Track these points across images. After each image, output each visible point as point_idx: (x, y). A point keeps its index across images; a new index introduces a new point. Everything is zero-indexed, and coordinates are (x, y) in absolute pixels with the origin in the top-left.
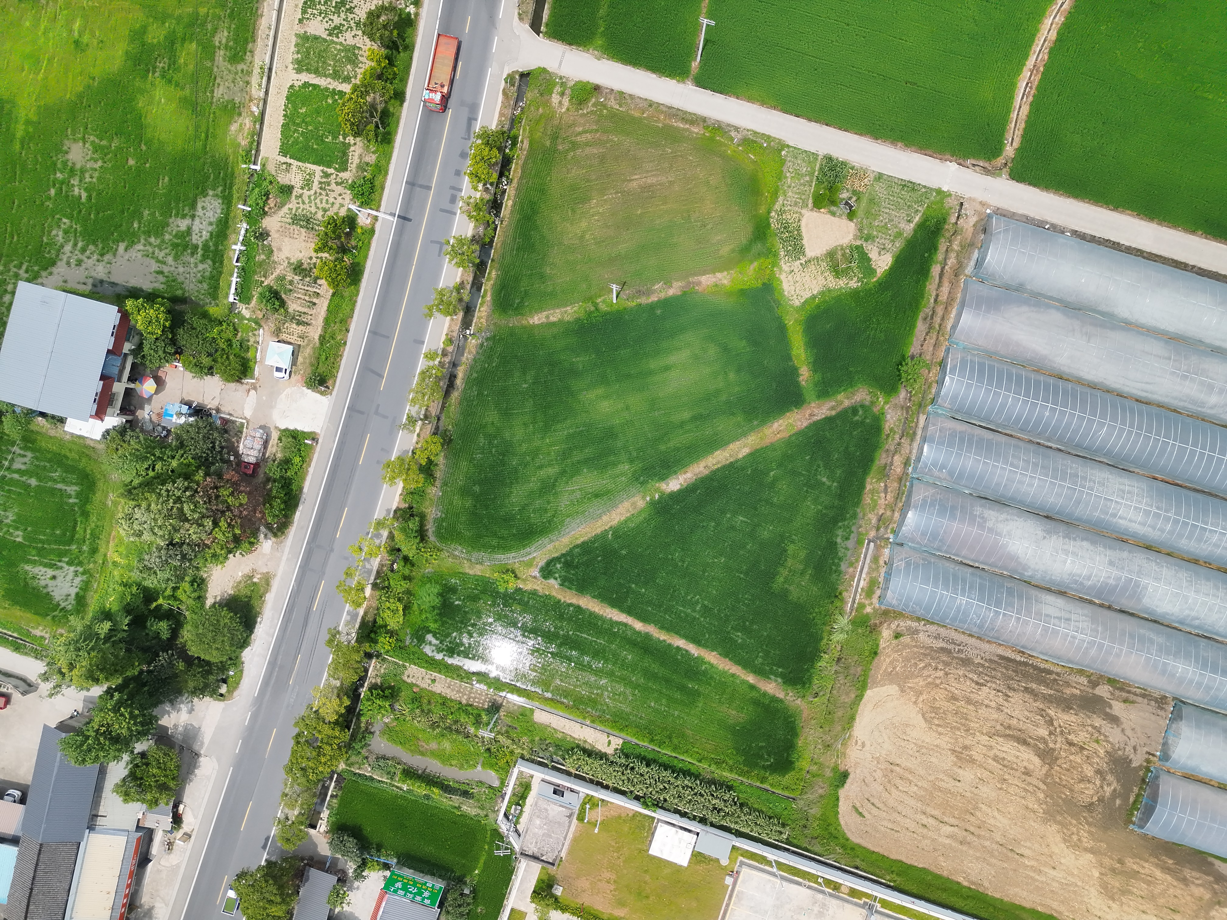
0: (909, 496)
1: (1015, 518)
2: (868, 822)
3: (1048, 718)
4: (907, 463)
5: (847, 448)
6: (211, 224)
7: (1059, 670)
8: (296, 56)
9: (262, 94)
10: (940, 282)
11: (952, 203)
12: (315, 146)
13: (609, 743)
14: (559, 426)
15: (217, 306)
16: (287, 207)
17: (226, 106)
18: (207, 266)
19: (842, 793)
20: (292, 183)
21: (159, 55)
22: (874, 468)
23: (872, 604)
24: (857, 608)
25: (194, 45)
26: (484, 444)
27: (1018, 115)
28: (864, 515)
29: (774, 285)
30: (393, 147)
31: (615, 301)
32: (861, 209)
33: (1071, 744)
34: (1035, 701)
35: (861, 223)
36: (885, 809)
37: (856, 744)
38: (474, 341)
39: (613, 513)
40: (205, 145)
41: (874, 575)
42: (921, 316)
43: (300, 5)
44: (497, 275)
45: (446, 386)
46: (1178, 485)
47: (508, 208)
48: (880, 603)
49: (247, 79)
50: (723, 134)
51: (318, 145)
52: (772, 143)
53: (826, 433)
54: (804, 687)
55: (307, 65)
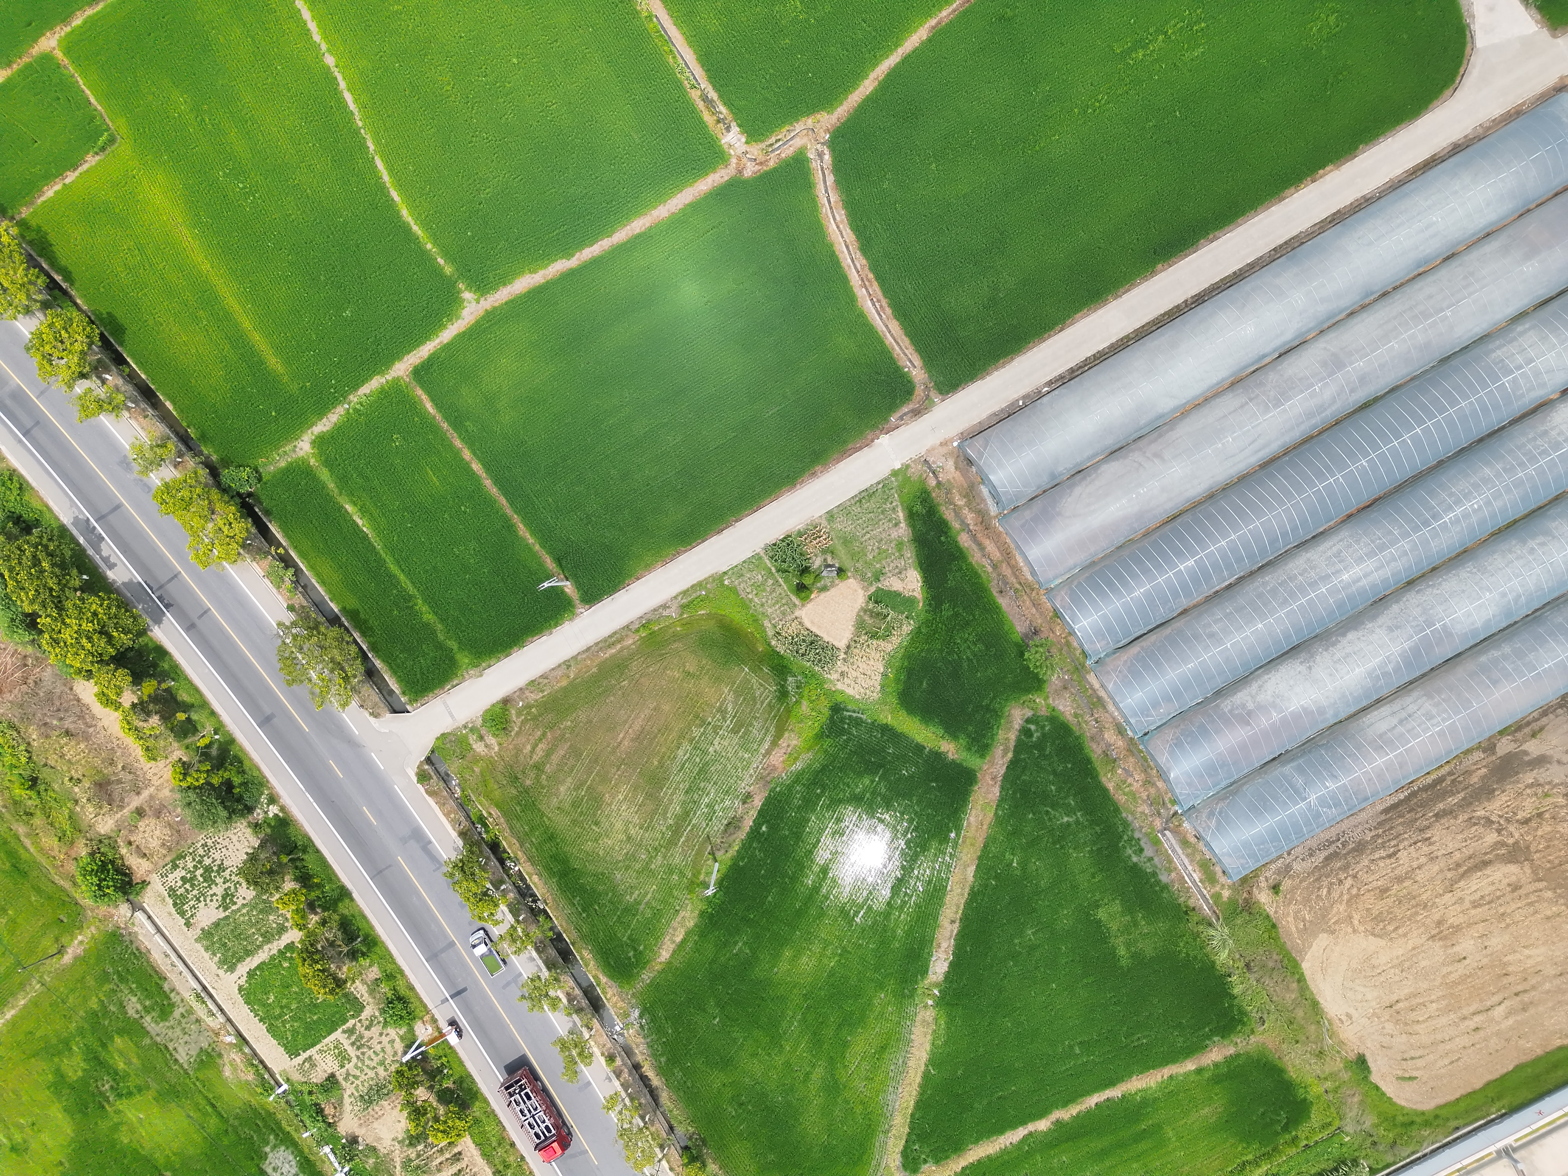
0: (1153, 758)
1: (1266, 677)
2: (1424, 1079)
3: (1482, 822)
4: (1120, 731)
5: (1054, 772)
7: (1447, 769)
8: (216, 959)
9: (221, 1019)
10: (980, 545)
11: (916, 471)
12: (315, 1018)
14: (784, 1024)
16: (346, 1096)
17: (202, 1060)
19: (1375, 1078)
20: (329, 1071)
21: (97, 1081)
22: (1098, 764)
23: (1223, 885)
24: (1215, 903)
25: (118, 1040)
26: (736, 1110)
27: (892, 335)
28: (1133, 813)
29: (840, 699)
30: (383, 942)
31: (717, 864)
32: (844, 558)
33: (1526, 821)
34: (1455, 818)
35: (857, 570)
36: (1427, 1051)
37: (1342, 1022)
38: (631, 1031)
39: (914, 1050)
40: (220, 1115)
41: (1198, 858)
42: (995, 593)
43: (173, 911)
44: (591, 952)
45: (648, 1096)
46: (1375, 501)
47: (537, 884)
48: (1230, 877)
49: (193, 1018)
50: (658, 621)
51: (316, 1014)
52: (708, 586)
53: (1024, 777)
54: (1244, 1024)
55: (233, 956)
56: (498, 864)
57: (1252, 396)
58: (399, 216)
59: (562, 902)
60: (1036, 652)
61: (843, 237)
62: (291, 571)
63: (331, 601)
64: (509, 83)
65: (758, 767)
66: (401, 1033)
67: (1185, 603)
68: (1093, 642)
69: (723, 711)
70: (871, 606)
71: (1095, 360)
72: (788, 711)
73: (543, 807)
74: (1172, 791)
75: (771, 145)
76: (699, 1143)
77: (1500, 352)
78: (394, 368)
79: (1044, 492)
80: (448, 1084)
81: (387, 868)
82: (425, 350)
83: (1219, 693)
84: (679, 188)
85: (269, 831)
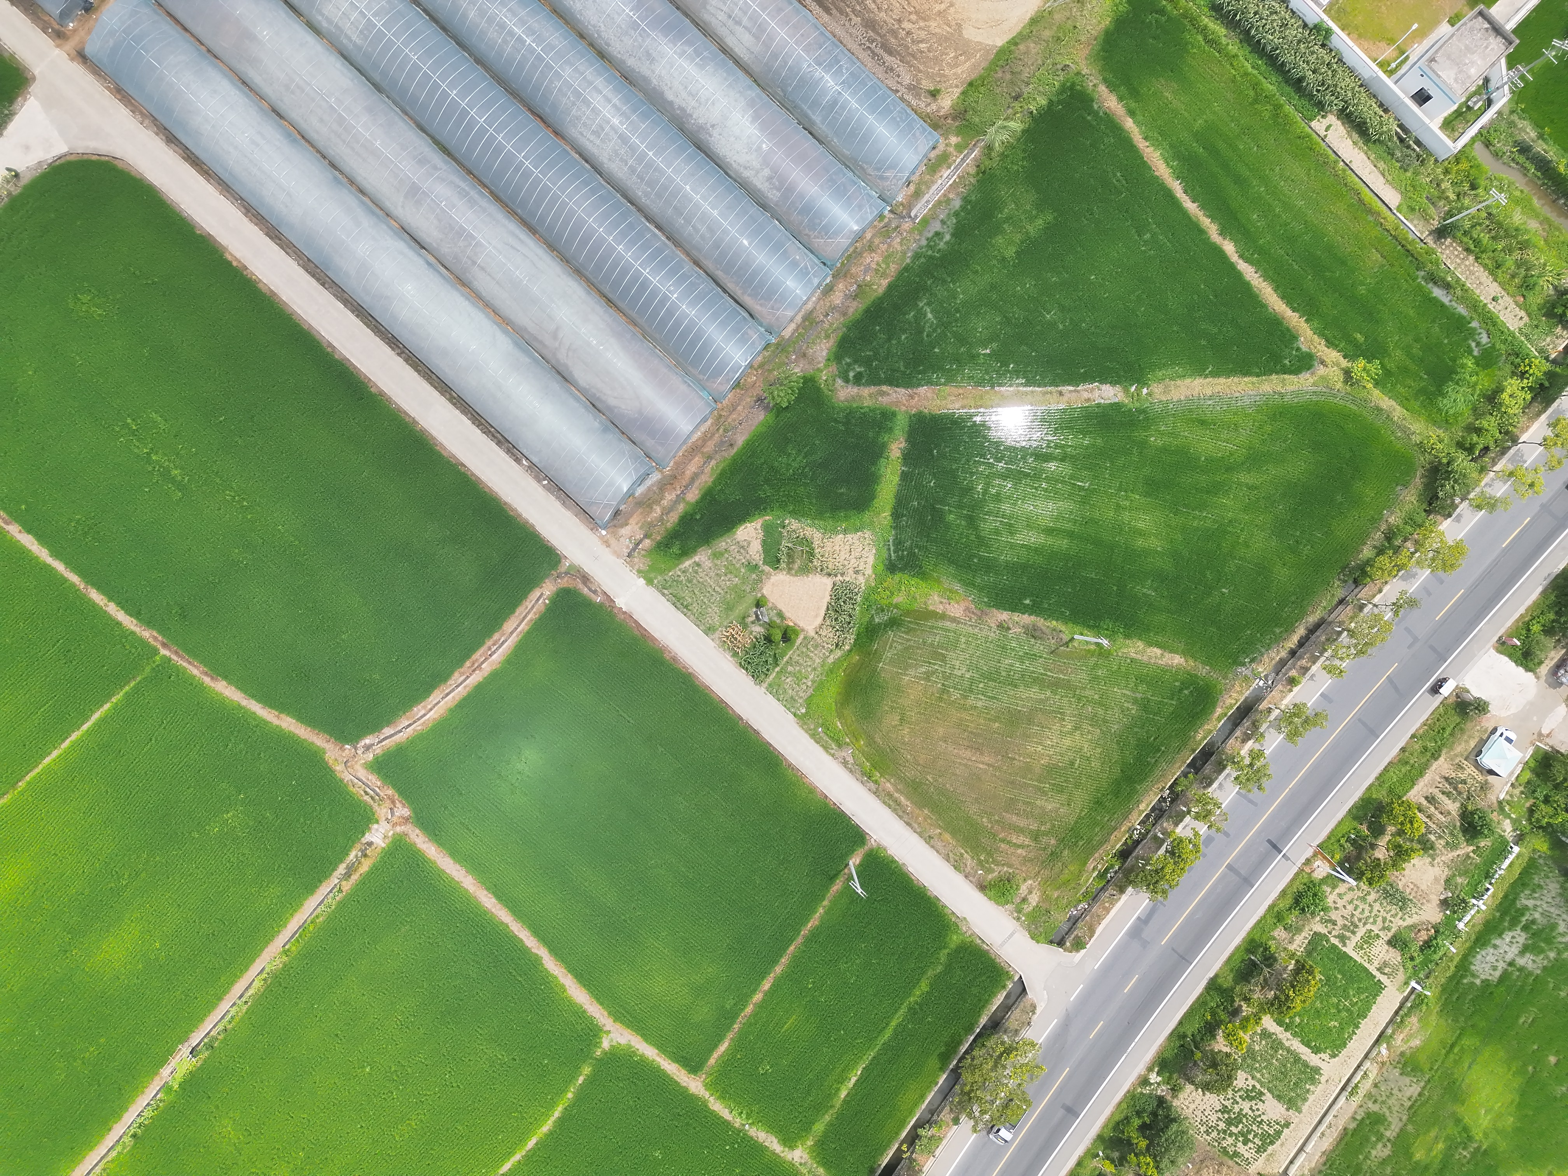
0: (847, 250)
1: (734, 165)
4: (829, 290)
5: (889, 339)
6: (1495, 947)
8: (1312, 1088)
9: (1367, 1064)
10: (693, 479)
11: (640, 562)
12: (1339, 976)
13: (1327, 129)
14: (1208, 524)
15: (1534, 850)
16: (1405, 924)
17: (1413, 1070)
18: (1524, 901)
20: (1386, 947)
21: (1462, 1165)
22: (868, 301)
23: (947, 145)
24: (965, 148)
25: (1418, 1156)
26: (1305, 546)
27: (518, 626)
28: (904, 253)
29: (881, 567)
30: (1248, 934)
31: (1076, 637)
32: (746, 605)
35: (753, 590)
38: (1260, 670)
39: (1195, 393)
40: (1459, 1037)
41: (928, 176)
42: (735, 450)
43: (1278, 1143)
44: (1196, 732)
45: (1318, 633)
46: (534, 113)
47: (1147, 803)
48: (937, 142)
49: (1374, 1091)
50: (860, 765)
51: (1336, 977)
52: (812, 727)
53: (902, 369)
54: (1073, 84)
55: (1304, 1073)
56: (1140, 847)
57: (469, 262)
58: (551, 1133)
59: (1157, 772)
60: (778, 396)
61: (439, 702)
62: (921, 1132)
63: (937, 1083)
64: (390, 1068)
65: (971, 626)
66: (1329, 890)
67: (688, 266)
68: (753, 343)
69: (927, 676)
70: (783, 565)
71: (482, 424)
72: (908, 613)
73: (1072, 820)
74: (872, 222)
75: (372, 798)
76: (1347, 572)
77: (353, 36)
78: (697, 1093)
79: (623, 433)
80: (1364, 829)
81: (1176, 952)
82: (670, 1067)
83: (763, 205)
84: (440, 874)
85: (1175, 1076)
